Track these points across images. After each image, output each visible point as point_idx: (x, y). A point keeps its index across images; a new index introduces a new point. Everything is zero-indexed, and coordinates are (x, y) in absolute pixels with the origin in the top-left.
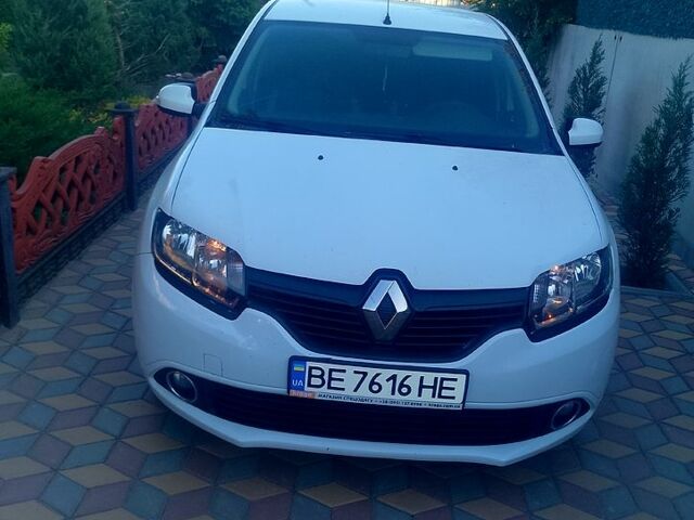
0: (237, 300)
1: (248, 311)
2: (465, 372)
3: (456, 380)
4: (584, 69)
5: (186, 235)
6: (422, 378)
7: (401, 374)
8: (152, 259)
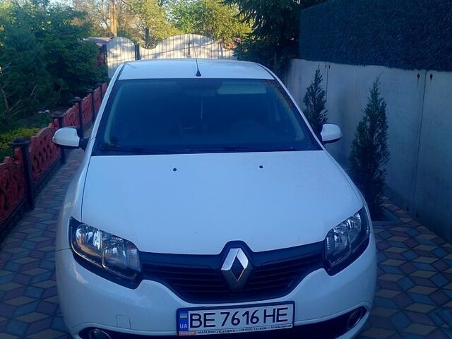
0: (136, 275)
1: (145, 281)
2: (293, 303)
3: (287, 309)
4: (311, 87)
5: (91, 233)
6: (265, 311)
7: (251, 310)
8: (72, 253)
